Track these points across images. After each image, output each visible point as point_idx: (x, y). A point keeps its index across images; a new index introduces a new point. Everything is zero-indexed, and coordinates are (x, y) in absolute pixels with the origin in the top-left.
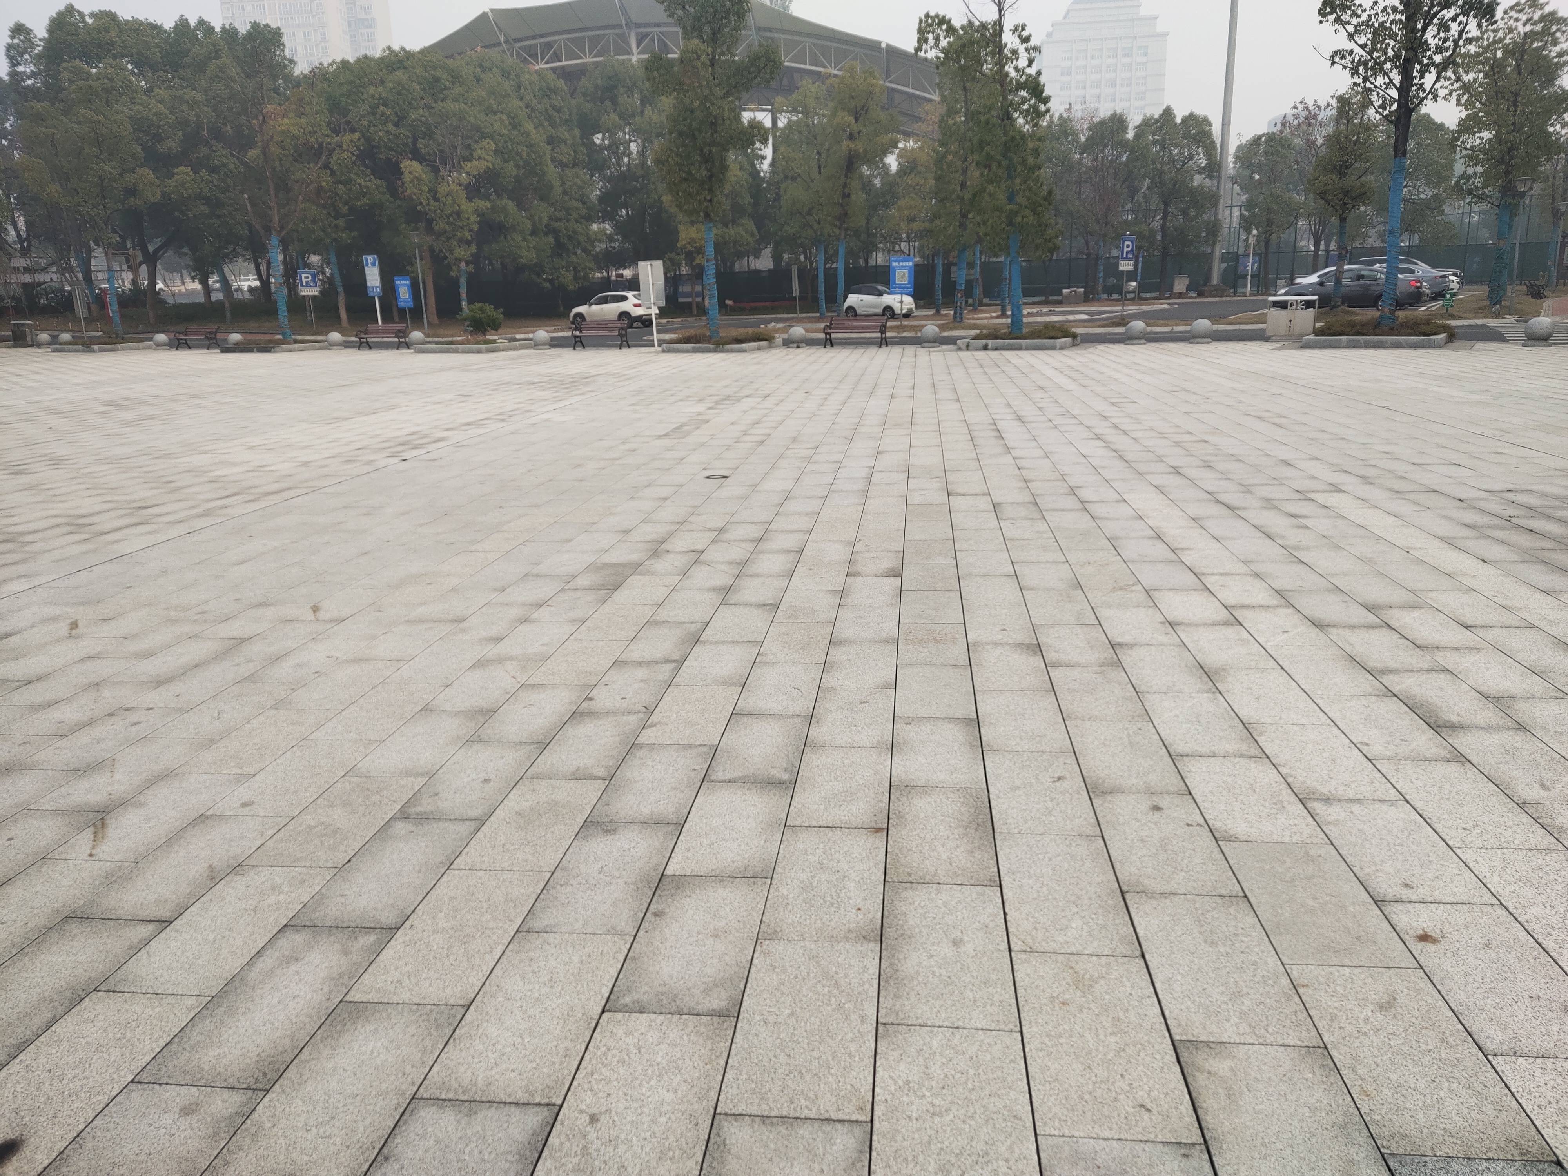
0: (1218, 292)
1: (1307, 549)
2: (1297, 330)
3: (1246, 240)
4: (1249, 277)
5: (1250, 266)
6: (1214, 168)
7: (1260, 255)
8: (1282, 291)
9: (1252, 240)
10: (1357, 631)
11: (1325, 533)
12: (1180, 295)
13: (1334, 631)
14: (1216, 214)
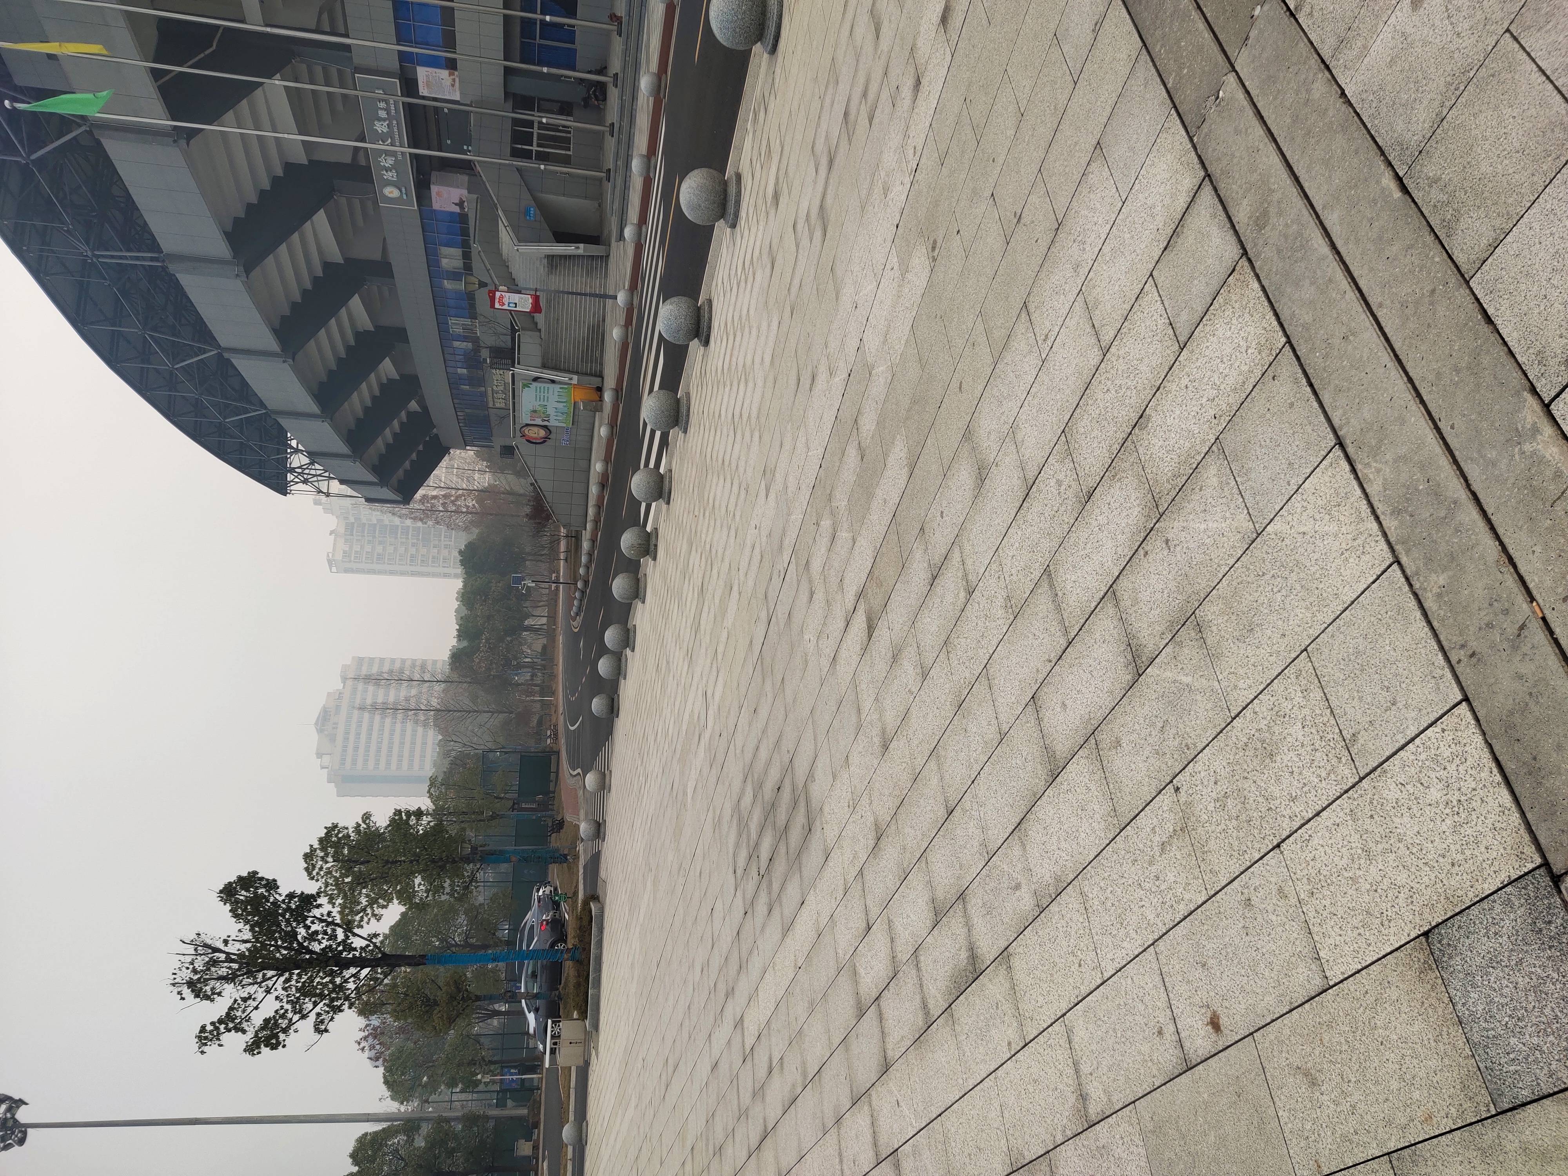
0: (535, 1107)
1: (804, 1063)
2: (580, 1036)
3: (486, 1084)
4: (524, 1077)
5: (513, 1076)
6: (410, 1126)
7: (502, 1067)
8: (541, 1047)
9: (487, 1078)
10: (886, 1031)
11: (787, 1043)
12: (536, 1148)
13: (890, 1053)
14: (456, 1119)
